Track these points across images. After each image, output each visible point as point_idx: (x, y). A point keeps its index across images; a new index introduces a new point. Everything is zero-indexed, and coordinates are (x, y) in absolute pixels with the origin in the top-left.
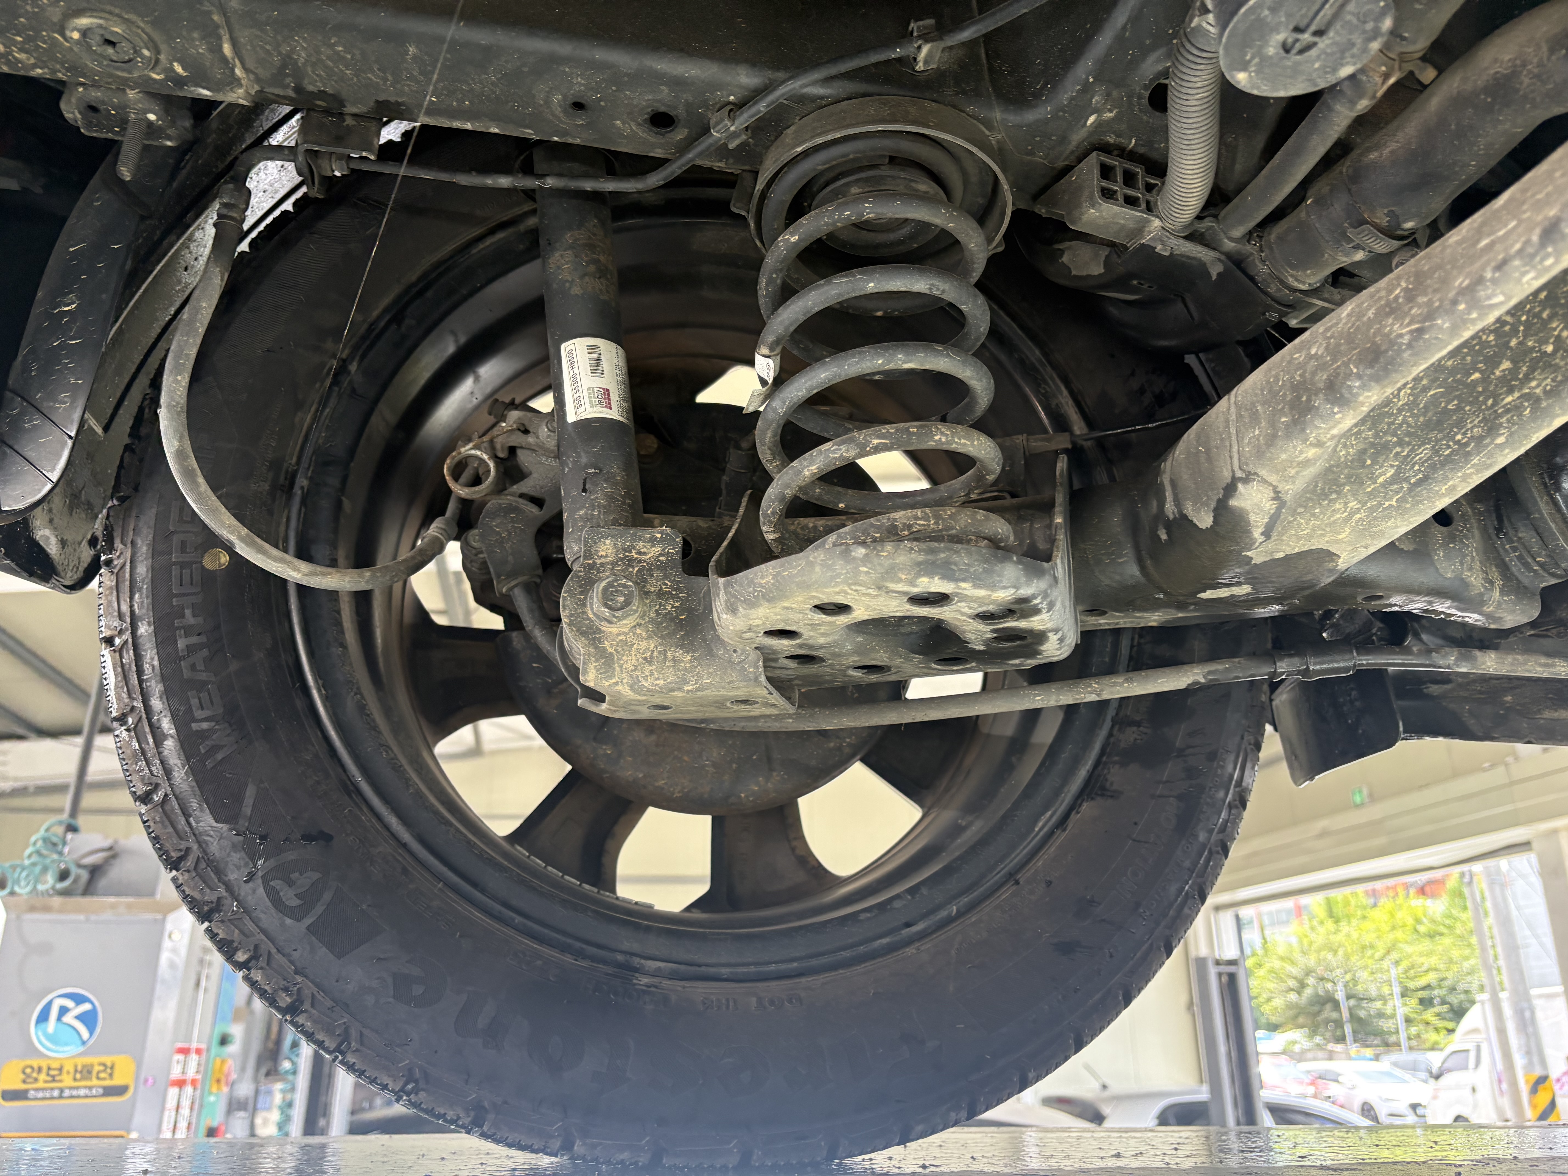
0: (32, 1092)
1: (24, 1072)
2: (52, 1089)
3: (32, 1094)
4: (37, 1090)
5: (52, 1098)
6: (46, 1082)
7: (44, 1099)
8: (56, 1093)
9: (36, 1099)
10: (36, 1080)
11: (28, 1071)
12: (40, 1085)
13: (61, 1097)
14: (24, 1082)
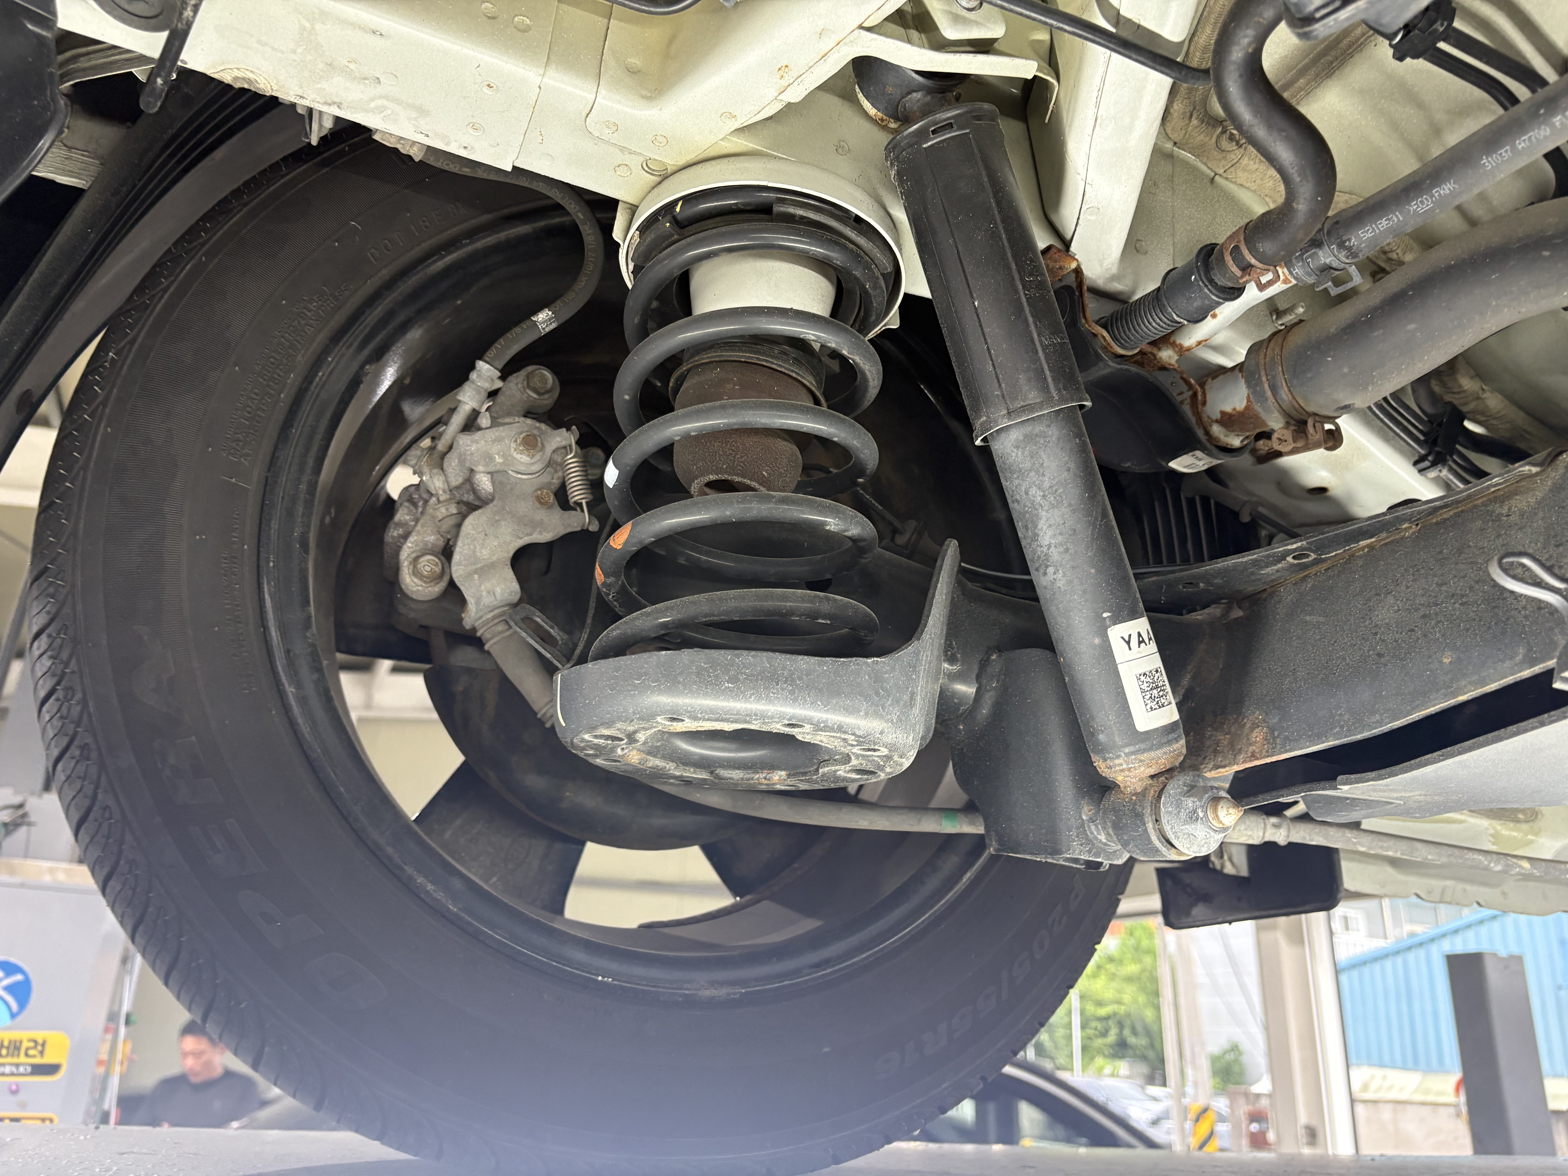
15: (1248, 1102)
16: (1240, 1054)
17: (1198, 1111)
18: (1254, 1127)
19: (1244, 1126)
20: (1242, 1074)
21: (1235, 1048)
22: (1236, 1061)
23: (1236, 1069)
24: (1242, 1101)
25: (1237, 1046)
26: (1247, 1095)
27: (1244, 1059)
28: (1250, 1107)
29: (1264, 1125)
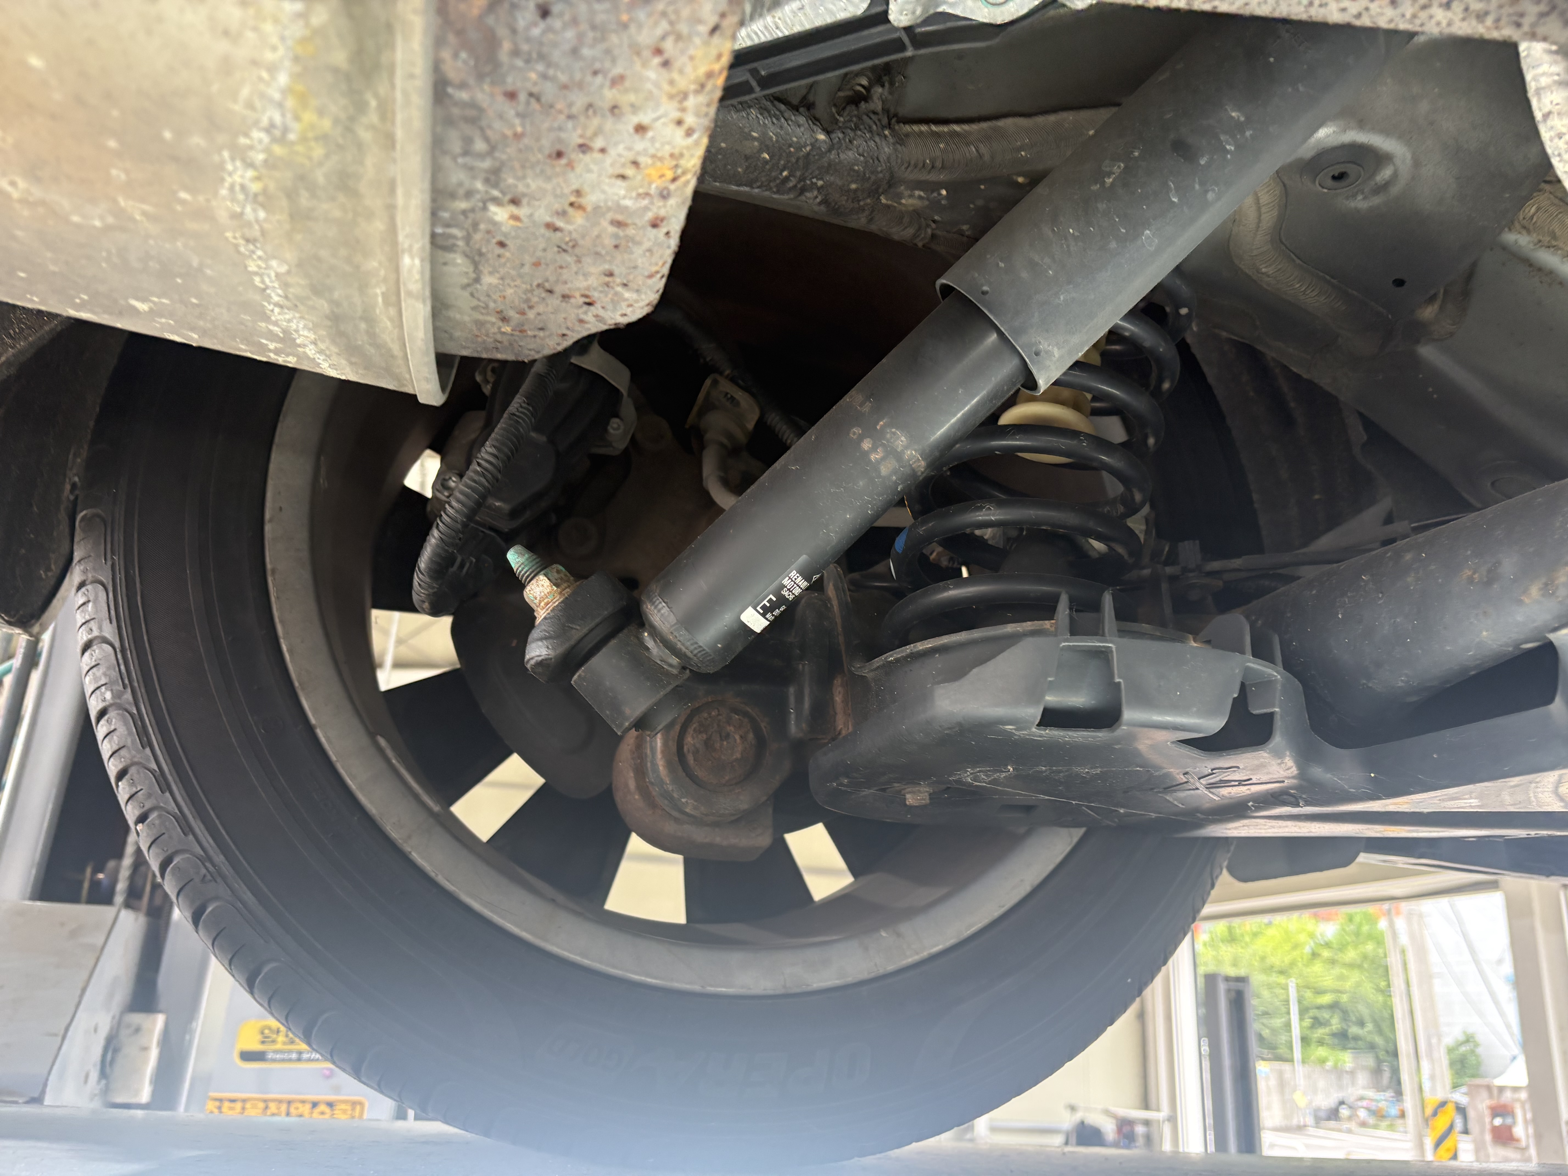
0: (272, 1054)
1: (262, 1033)
2: (290, 1052)
3: (270, 1056)
4: (276, 1052)
5: (290, 1060)
6: (284, 1043)
7: (283, 1060)
8: (294, 1056)
9: (274, 1060)
10: (274, 1042)
11: (266, 1031)
12: (279, 1046)
13: (299, 1060)
14: (263, 1042)
15: (1491, 1096)
16: (1477, 1045)
17: (1435, 1106)
18: (1498, 1121)
19: (1487, 1120)
20: (1479, 1065)
21: (1469, 1039)
22: (1473, 1052)
23: (1472, 1060)
24: (1484, 1094)
25: (1472, 1037)
26: (1489, 1088)
27: (1479, 1050)
28: (1493, 1102)
29: (1509, 1121)
